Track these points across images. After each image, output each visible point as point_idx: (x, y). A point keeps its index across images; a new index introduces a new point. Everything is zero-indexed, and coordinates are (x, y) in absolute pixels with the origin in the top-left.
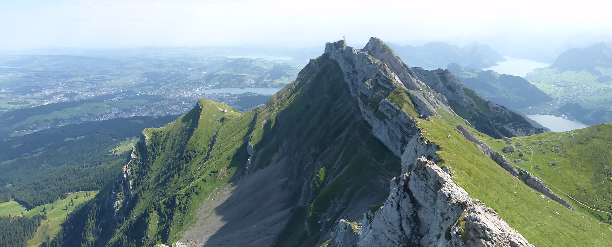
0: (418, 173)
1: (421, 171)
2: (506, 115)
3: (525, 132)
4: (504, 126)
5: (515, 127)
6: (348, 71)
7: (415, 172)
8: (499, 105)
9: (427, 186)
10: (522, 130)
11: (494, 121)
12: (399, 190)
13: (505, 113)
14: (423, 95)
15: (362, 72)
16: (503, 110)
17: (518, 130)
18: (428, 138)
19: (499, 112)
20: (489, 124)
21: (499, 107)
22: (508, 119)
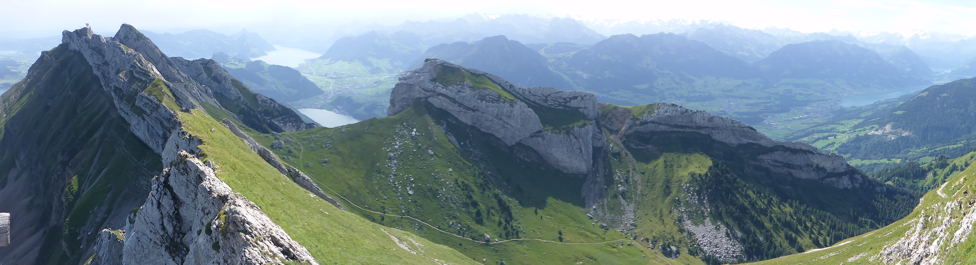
0: (178, 168)
1: (181, 166)
2: (275, 108)
3: (296, 127)
4: (272, 120)
5: (284, 121)
6: (97, 63)
7: (175, 167)
8: (267, 98)
9: (188, 181)
10: (292, 125)
11: (263, 114)
12: (159, 186)
13: (274, 106)
14: (185, 88)
15: (114, 64)
16: (272, 103)
17: (287, 125)
18: (190, 132)
19: (267, 105)
20: (257, 118)
21: (267, 100)
22: (277, 113)
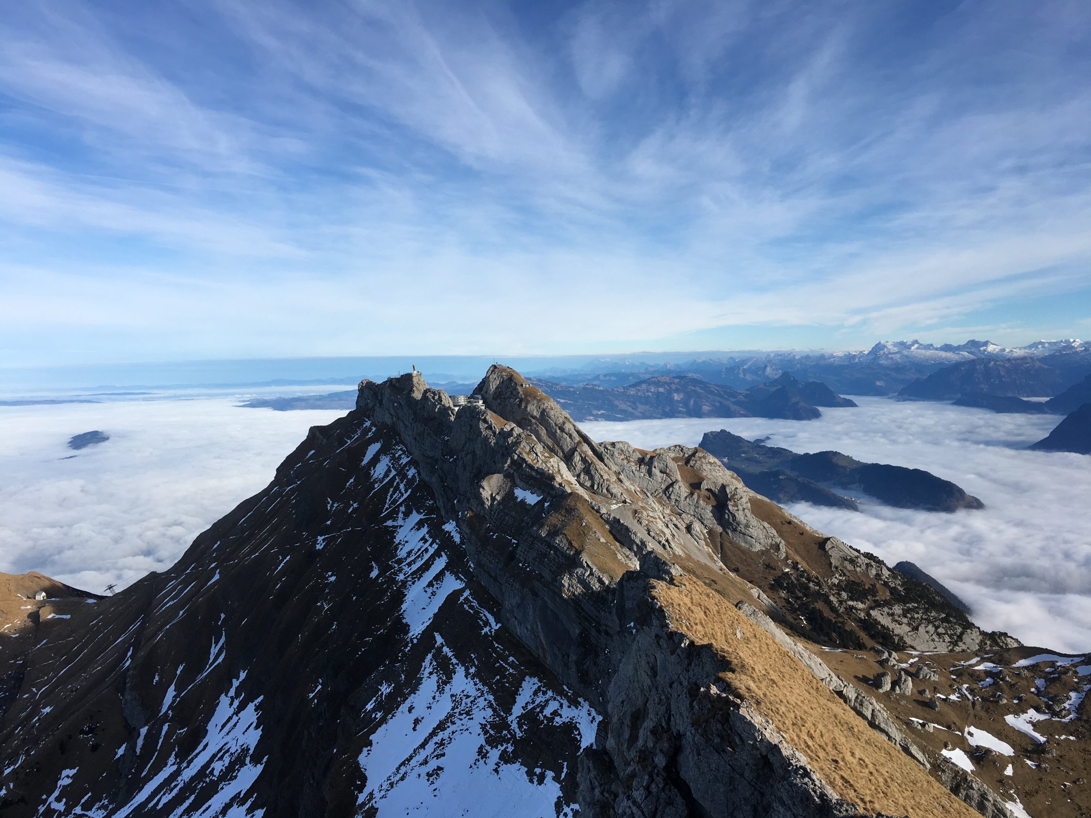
2: (881, 580)
3: (947, 639)
4: (873, 613)
5: (912, 618)
7: (696, 730)
8: (858, 551)
9: (734, 770)
10: (936, 631)
11: (844, 595)
13: (878, 576)
16: (872, 566)
17: (922, 629)
19: (858, 569)
20: (829, 603)
21: (857, 557)
22: (888, 593)
